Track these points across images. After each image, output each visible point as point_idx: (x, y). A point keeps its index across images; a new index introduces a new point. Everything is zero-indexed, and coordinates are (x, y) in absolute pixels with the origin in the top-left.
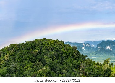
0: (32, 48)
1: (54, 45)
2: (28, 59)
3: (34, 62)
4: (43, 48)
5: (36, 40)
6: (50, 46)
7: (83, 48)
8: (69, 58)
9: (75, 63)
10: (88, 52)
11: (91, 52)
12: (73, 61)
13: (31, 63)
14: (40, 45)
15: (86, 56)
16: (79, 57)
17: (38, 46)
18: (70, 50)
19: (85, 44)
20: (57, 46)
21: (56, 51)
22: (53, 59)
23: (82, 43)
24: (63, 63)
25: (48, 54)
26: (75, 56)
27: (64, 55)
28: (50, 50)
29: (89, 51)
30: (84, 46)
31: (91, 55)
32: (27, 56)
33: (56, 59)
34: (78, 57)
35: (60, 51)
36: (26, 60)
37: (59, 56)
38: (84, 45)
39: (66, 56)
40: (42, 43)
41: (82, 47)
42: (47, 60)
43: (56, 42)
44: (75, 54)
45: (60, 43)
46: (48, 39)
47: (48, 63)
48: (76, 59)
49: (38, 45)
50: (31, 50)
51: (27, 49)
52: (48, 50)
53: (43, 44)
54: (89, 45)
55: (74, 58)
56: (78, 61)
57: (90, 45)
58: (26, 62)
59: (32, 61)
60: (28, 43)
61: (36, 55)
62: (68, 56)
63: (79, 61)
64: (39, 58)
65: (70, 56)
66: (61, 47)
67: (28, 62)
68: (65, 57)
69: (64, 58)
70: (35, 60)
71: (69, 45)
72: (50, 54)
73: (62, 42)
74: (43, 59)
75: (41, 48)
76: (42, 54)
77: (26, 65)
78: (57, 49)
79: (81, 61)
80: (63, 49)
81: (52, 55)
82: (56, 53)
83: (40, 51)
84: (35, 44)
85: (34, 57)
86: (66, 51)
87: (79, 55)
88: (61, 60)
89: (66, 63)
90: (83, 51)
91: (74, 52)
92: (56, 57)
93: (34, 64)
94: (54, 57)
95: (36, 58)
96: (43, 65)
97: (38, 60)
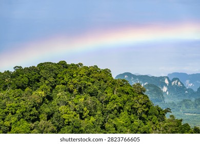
0: (29, 85)
1: (87, 80)
2: (17, 112)
3: (33, 121)
4: (57, 86)
5: (41, 65)
6: (75, 81)
7: (165, 89)
8: (124, 114)
9: (136, 128)
10: (177, 100)
11: (184, 101)
12: (132, 122)
13: (26, 123)
14: (52, 80)
15: (168, 110)
16: (150, 112)
17: (47, 82)
18: (127, 93)
19: (169, 80)
20: (93, 83)
21: (91, 95)
22: (81, 115)
23: (163, 78)
24: (107, 125)
25: (70, 102)
26: (137, 109)
27: (110, 106)
28: (75, 91)
29: (179, 96)
30: (166, 85)
31: (184, 108)
32: (16, 105)
33: (90, 115)
34: (147, 113)
35: (102, 95)
36: (12, 114)
37: (98, 108)
38: (167, 81)
39: (115, 108)
40: (56, 74)
41: (162, 87)
42: (65, 116)
43: (91, 72)
44: (138, 105)
45: (103, 75)
46: (73, 65)
47: (69, 125)
48: (141, 118)
49: (45, 79)
50: (27, 89)
51: (18, 88)
52: (71, 92)
53: (59, 76)
54: (179, 83)
55: (137, 114)
56: (145, 123)
57: (182, 83)
58: (14, 119)
59: (30, 119)
60: (19, 71)
61: (40, 104)
62: (121, 108)
63: (149, 123)
64: (48, 110)
65: (127, 108)
66: (105, 86)
67: (19, 119)
68: (113, 110)
69: (111, 113)
70: (35, 115)
71: (124, 81)
72: (76, 101)
73: (107, 72)
74: (56, 113)
75: (54, 87)
76: (54, 102)
77: (13, 127)
78: (95, 90)
79: (154, 123)
80: (109, 90)
81: (80, 106)
82: (90, 100)
83: (49, 93)
84: (37, 75)
85: (33, 107)
86: (115, 95)
87: (149, 107)
88: (102, 119)
89: (115, 126)
90: (163, 98)
91: (135, 98)
92: (90, 109)
93: (33, 125)
94: (85, 109)
95: (39, 110)
96: (55, 128)
97: (43, 116)
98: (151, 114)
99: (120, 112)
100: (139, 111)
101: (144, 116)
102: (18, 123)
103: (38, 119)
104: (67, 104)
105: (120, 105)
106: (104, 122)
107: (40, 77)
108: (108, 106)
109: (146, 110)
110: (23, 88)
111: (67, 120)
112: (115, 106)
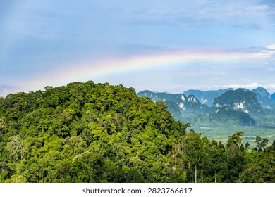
0: (59, 103)
1: (114, 98)
2: (50, 128)
3: (64, 137)
4: (86, 104)
5: (71, 84)
6: (102, 99)
7: (181, 105)
8: (148, 129)
9: (160, 141)
10: (193, 115)
11: (200, 116)
12: (156, 136)
13: (58, 139)
14: (80, 98)
15: (188, 125)
16: (172, 127)
17: (76, 100)
18: (151, 110)
19: (185, 97)
20: (119, 100)
21: (118, 112)
22: (109, 130)
23: (179, 95)
24: (133, 140)
25: (98, 119)
26: (161, 124)
27: (135, 122)
28: (103, 109)
29: (194, 112)
30: (182, 101)
31: (200, 122)
32: (48, 122)
33: (117, 131)
34: (169, 128)
35: (127, 112)
36: (45, 130)
37: (125, 124)
38: (183, 98)
39: (140, 124)
40: (85, 93)
41: (179, 103)
42: (94, 132)
43: (117, 91)
44: (162, 121)
45: (128, 93)
46: (100, 84)
47: (97, 139)
48: (164, 133)
49: (75, 98)
50: (58, 107)
51: (50, 106)
52: (99, 109)
53: (87, 94)
54: (195, 100)
55: (160, 129)
56: (167, 137)
57: (197, 100)
58: (46, 135)
59: (61, 135)
60: (50, 91)
61: (71, 121)
62: (145, 123)
63: (171, 137)
64: (77, 126)
65: (151, 123)
66: (130, 104)
67: (51, 135)
68: (138, 126)
69: (136, 128)
70: (66, 131)
71: (147, 98)
72: (103, 118)
73: (131, 90)
74: (85, 129)
75: (82, 105)
76: (83, 119)
77: (46, 142)
78: (121, 107)
79: (176, 137)
80: (134, 107)
81: (108, 122)
82: (116, 116)
83: (78, 111)
84: (67, 94)
85: (64, 124)
86: (140, 112)
87: (170, 122)
88: (128, 133)
89: (140, 140)
90: (180, 113)
91: (158, 114)
92: (117, 125)
93: (65, 140)
94: (112, 125)
95: (70, 126)
96: (85, 143)
97: (74, 132)
98: (173, 129)
99: (144, 128)
100: (163, 126)
101: (166, 130)
102: (51, 138)
103: (69, 135)
104: (95, 120)
105: (145, 121)
106: (130, 137)
107: (70, 96)
108: (133, 121)
109: (168, 125)
110: (54, 106)
111: (96, 136)
112: (140, 122)
